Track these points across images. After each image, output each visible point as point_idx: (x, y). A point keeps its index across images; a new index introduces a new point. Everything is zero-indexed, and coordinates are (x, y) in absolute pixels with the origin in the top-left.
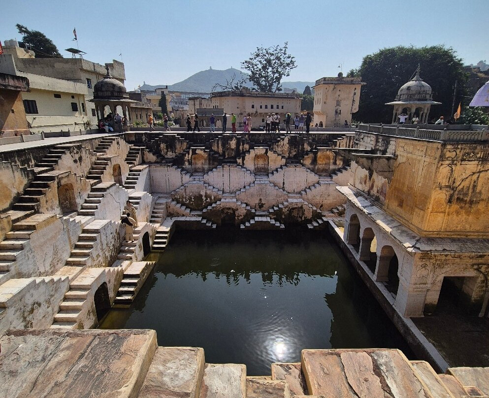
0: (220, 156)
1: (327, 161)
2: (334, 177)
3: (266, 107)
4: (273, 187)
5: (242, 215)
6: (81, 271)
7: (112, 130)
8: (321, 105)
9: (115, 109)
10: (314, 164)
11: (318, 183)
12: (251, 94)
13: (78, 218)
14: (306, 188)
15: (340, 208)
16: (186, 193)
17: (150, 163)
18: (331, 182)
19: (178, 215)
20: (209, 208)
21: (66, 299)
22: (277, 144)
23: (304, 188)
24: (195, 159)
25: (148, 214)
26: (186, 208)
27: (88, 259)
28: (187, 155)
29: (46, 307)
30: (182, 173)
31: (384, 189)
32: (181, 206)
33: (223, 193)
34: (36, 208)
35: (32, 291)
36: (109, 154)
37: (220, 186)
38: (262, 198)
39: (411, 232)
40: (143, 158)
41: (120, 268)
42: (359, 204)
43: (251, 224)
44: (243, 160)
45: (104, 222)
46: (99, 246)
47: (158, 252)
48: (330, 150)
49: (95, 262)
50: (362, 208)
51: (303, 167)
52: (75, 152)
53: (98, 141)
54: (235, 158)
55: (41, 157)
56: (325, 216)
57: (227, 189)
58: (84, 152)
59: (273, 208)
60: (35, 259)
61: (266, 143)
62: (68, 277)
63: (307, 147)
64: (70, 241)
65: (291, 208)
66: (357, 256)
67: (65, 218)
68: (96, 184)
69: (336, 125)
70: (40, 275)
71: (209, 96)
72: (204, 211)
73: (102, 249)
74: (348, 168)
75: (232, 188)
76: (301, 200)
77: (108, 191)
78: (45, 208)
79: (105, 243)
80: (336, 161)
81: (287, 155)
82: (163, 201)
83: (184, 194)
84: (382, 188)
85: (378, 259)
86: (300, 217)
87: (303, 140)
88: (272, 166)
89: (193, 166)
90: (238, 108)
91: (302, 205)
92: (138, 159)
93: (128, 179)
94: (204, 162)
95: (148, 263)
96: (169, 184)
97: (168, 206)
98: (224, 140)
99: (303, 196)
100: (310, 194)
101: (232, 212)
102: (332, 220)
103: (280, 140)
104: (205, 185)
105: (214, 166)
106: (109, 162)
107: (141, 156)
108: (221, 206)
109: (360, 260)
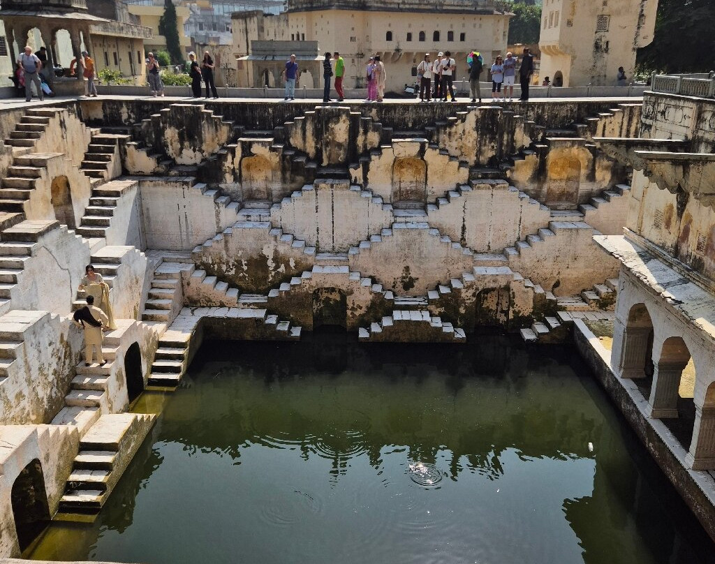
0: (309, 160)
1: (574, 173)
2: (590, 211)
3: (422, 37)
4: (438, 239)
7: (48, 90)
8: (558, 28)
9: (54, 39)
10: (539, 180)
11: (549, 227)
12: (385, 3)
14: (519, 239)
15: (603, 290)
16: (227, 250)
17: (140, 176)
19: (209, 304)
20: (284, 287)
22: (448, 130)
23: (514, 239)
24: (248, 167)
25: (138, 300)
26: (230, 287)
28: (230, 157)
30: (219, 201)
32: (217, 281)
33: (318, 252)
36: (42, 149)
37: (309, 234)
38: (410, 265)
40: (123, 162)
41: (71, 428)
42: (651, 279)
43: (384, 329)
44: (366, 170)
45: (33, 316)
46: (22, 374)
47: (162, 392)
48: (581, 143)
49: (13, 410)
50: (658, 288)
51: (512, 188)
53: (16, 118)
54: (345, 165)
56: (564, 309)
57: (326, 243)
59: (437, 289)
61: (422, 129)
63: (522, 139)
65: (480, 288)
66: (645, 407)
69: (597, 81)
71: (282, 9)
72: (273, 293)
73: (29, 381)
74: (624, 188)
75: (340, 241)
76: (506, 270)
77: (41, 241)
79: (35, 365)
80: (593, 170)
81: (472, 159)
82: (173, 269)
83: (224, 252)
84: (710, 238)
85: (699, 414)
86: (502, 311)
87: (510, 118)
88: (436, 186)
89: (246, 186)
90: (352, 39)
91: (509, 283)
92: (113, 164)
93: (88, 213)
94: (270, 174)
95: (139, 418)
96: (187, 228)
97: (185, 282)
98: (319, 122)
99: (511, 260)
100: (529, 255)
101: (338, 299)
102: (583, 320)
103: (456, 121)
104: (274, 232)
105: (293, 186)
106: (42, 171)
107: (118, 157)
108: (313, 283)
109: (654, 416)
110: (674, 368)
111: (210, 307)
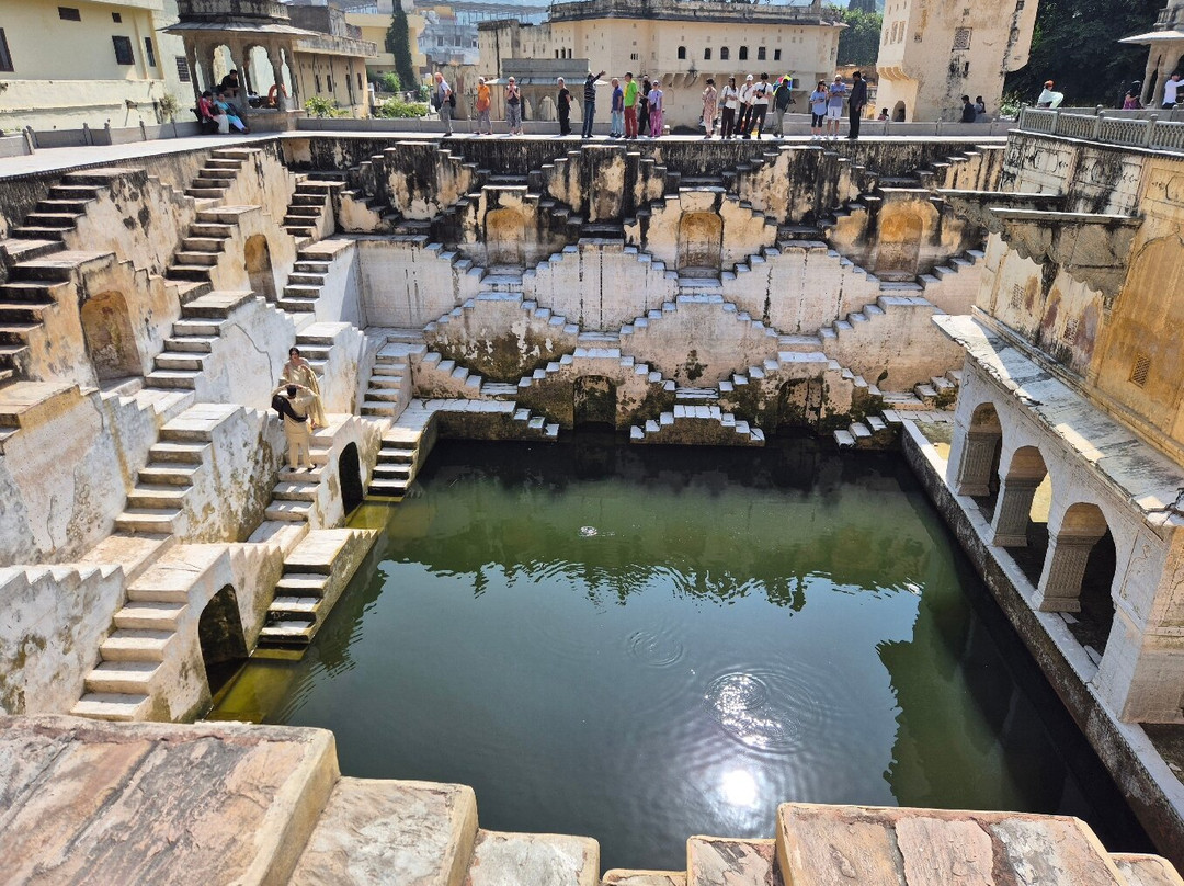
0: (572, 214)
1: (913, 234)
2: (931, 284)
3: (725, 53)
4: (733, 317)
5: (637, 398)
6: (159, 553)
8: (903, 44)
9: (247, 59)
10: (868, 242)
11: (877, 303)
12: (677, 9)
13: (146, 398)
14: (837, 317)
15: (943, 384)
16: (467, 327)
17: (358, 234)
18: (918, 302)
19: (445, 395)
20: (539, 374)
21: (115, 629)
22: (752, 177)
23: (831, 318)
24: (495, 222)
25: (356, 390)
26: (470, 373)
27: (177, 519)
28: (471, 210)
29: (61, 649)
30: (457, 265)
31: (1088, 325)
32: (455, 367)
33: (581, 330)
34: (17, 362)
35: (17, 604)
36: (232, 201)
37: (570, 308)
38: (698, 348)
39: (1164, 464)
40: (336, 216)
41: (272, 549)
42: (1003, 373)
43: (663, 428)
44: (645, 227)
45: (223, 411)
46: (210, 481)
47: (385, 503)
48: (924, 196)
49: (200, 525)
50: (1011, 385)
51: (833, 253)
52: (127, 192)
53: (198, 162)
54: (618, 221)
55: (25, 210)
56: (891, 407)
57: (592, 320)
58: (154, 195)
59: (731, 379)
60: (21, 513)
61: (719, 175)
62: (120, 568)
63: (848, 189)
64: (123, 464)
65: (786, 380)
66: (986, 531)
67: (104, 395)
68: (194, 295)
69: (949, 115)
70: (40, 558)
71: (545, 17)
72: (524, 382)
73: (219, 491)
74: (977, 255)
75: (609, 318)
76: (819, 357)
77: (232, 317)
78: (44, 366)
79: (226, 471)
80: (938, 231)
81: (781, 215)
82: (400, 351)
83: (463, 331)
84: (1082, 323)
85: (1052, 543)
86: (812, 409)
87: (833, 161)
88: (733, 249)
89: (491, 246)
90: (633, 57)
91: (822, 373)
92: (323, 220)
93: (292, 281)
94: (522, 233)
95: (356, 535)
96: (418, 301)
97: (414, 368)
98: (586, 164)
99: (827, 344)
100: (849, 338)
101: (606, 390)
102: (915, 421)
103: (763, 164)
104: (527, 304)
105: (553, 247)
106: (233, 229)
107: (331, 211)
108: (575, 370)
109: (996, 543)
110: (1026, 485)
111: (446, 398)
